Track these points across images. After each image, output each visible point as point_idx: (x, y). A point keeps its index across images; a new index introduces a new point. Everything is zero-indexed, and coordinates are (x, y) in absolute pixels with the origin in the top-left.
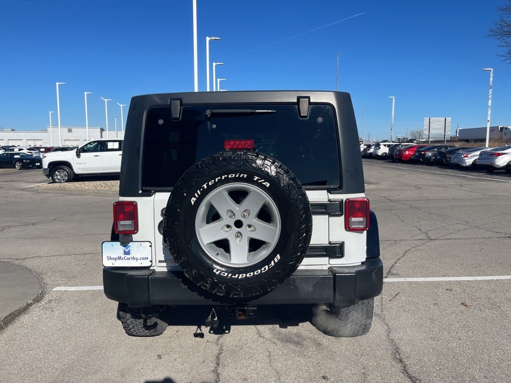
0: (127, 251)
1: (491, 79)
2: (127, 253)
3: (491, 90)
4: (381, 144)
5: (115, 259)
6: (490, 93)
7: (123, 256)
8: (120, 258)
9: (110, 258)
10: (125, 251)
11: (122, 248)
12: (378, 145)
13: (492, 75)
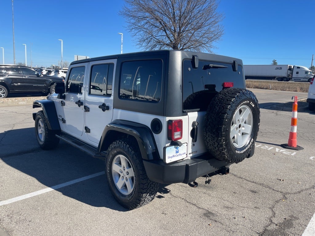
0: (177, 151)
1: (122, 39)
2: (177, 152)
3: (122, 45)
4: (59, 70)
5: (171, 157)
6: (122, 47)
7: (175, 155)
8: (174, 156)
9: (169, 157)
10: (176, 151)
11: (175, 149)
12: (57, 71)
13: (122, 37)
